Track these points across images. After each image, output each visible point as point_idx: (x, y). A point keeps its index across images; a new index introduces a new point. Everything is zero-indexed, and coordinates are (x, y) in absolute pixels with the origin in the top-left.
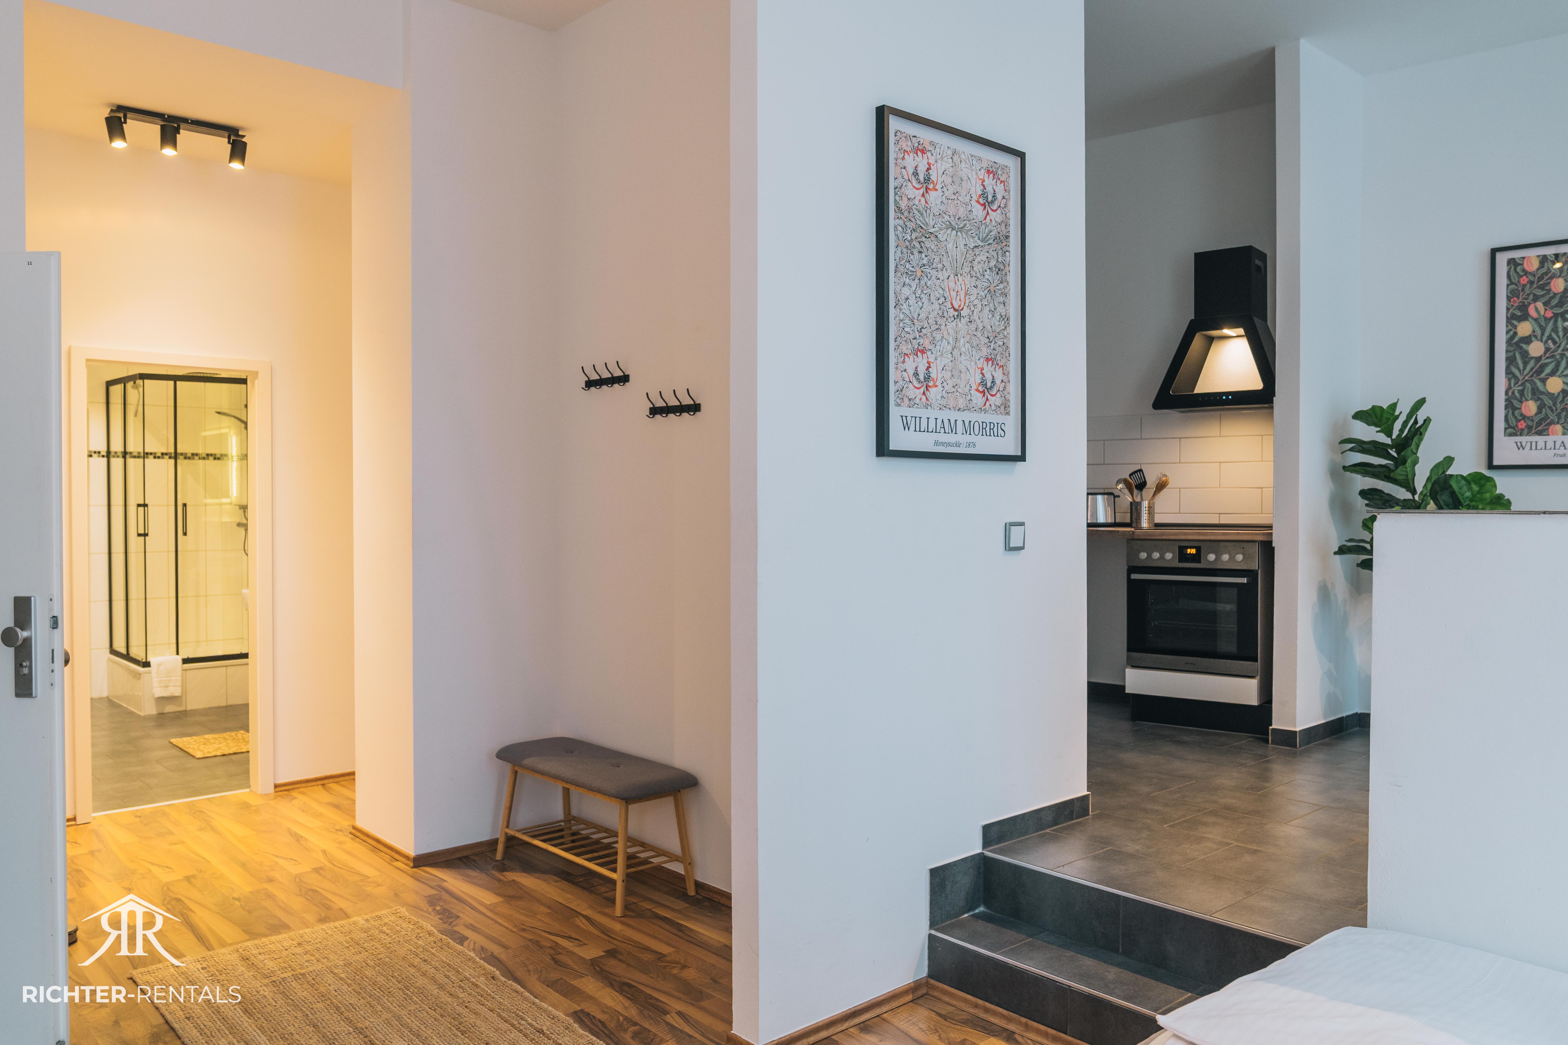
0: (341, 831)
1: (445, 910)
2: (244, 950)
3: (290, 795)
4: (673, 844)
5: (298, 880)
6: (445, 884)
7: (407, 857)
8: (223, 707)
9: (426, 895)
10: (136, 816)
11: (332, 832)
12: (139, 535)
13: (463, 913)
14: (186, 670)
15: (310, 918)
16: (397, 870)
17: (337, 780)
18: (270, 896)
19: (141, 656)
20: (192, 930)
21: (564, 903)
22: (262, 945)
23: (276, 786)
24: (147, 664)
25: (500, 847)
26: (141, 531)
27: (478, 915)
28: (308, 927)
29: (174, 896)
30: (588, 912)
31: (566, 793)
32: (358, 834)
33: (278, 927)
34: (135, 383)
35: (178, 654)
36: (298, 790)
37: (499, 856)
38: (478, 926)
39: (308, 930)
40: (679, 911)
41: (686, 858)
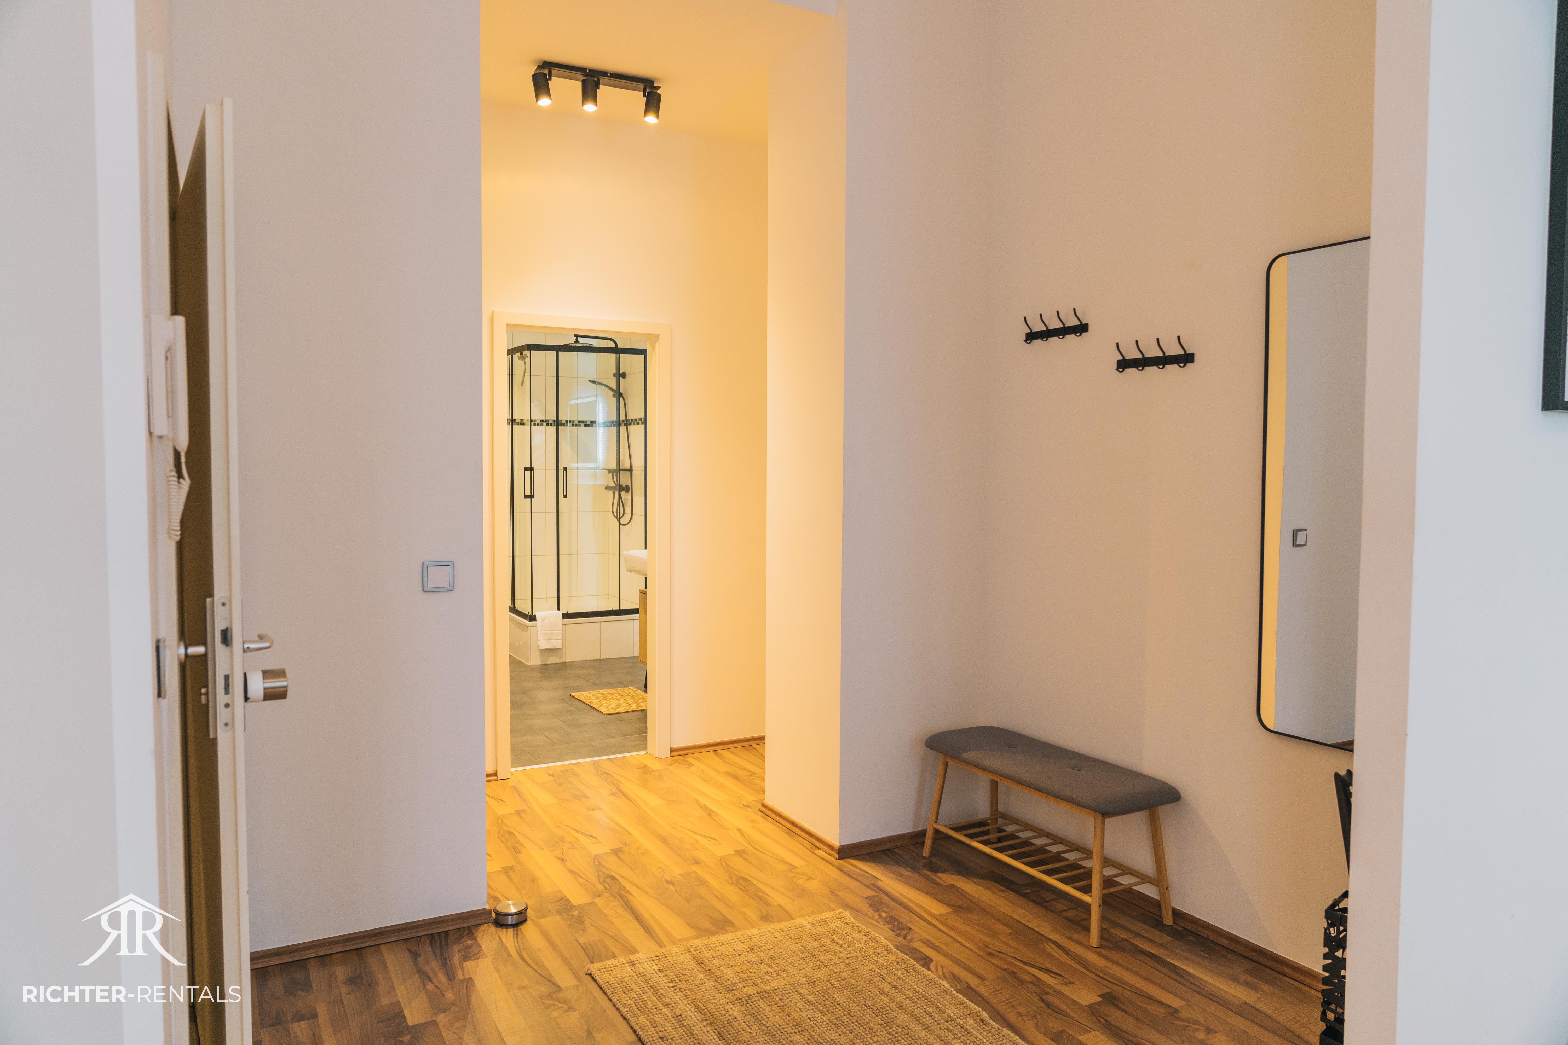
0: (749, 807)
1: (892, 918)
2: (695, 950)
3: (687, 761)
4: (1144, 862)
5: (723, 862)
6: (879, 883)
7: (831, 847)
8: (597, 660)
9: (865, 896)
10: (549, 774)
11: (741, 807)
12: (526, 497)
13: (912, 923)
14: (566, 624)
15: (754, 916)
16: (823, 861)
17: (727, 746)
18: (703, 882)
19: (527, 610)
20: (635, 916)
21: (1021, 920)
22: (712, 946)
23: (672, 751)
24: (532, 618)
25: (928, 842)
26: (528, 493)
27: (930, 927)
28: (754, 927)
29: (607, 872)
30: (1054, 936)
31: (994, 785)
32: (768, 812)
33: (723, 925)
34: (521, 354)
35: (558, 609)
36: (692, 755)
37: (926, 851)
38: (936, 943)
39: (755, 931)
40: (1161, 945)
41: (1160, 879)
